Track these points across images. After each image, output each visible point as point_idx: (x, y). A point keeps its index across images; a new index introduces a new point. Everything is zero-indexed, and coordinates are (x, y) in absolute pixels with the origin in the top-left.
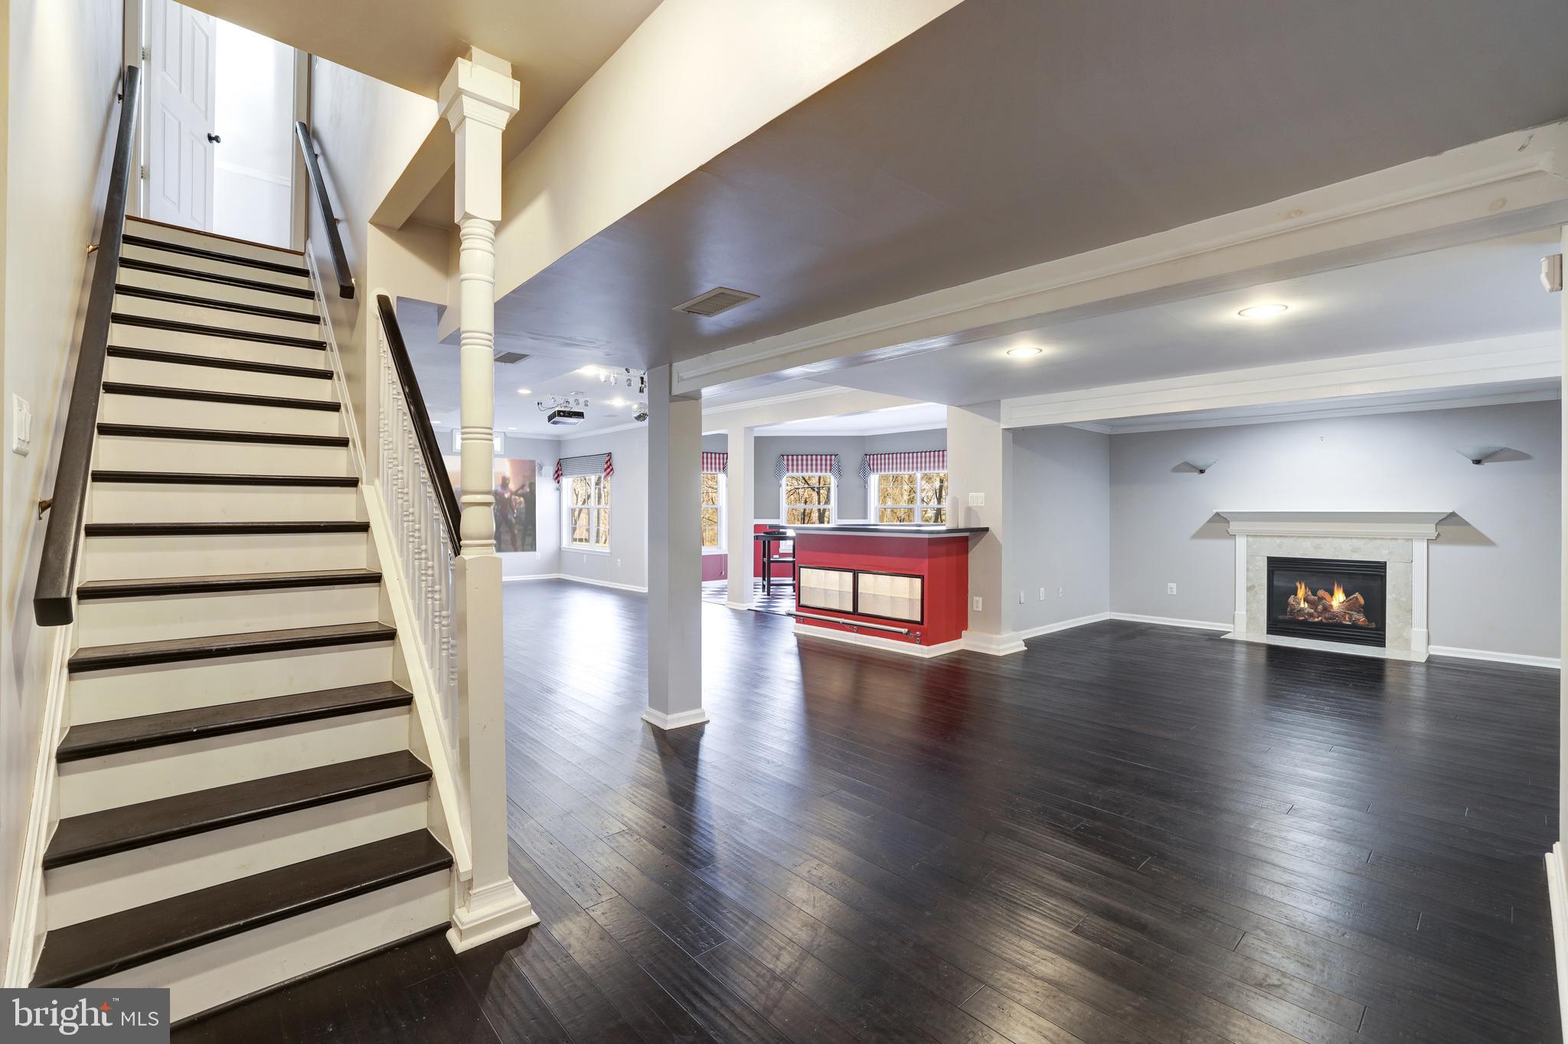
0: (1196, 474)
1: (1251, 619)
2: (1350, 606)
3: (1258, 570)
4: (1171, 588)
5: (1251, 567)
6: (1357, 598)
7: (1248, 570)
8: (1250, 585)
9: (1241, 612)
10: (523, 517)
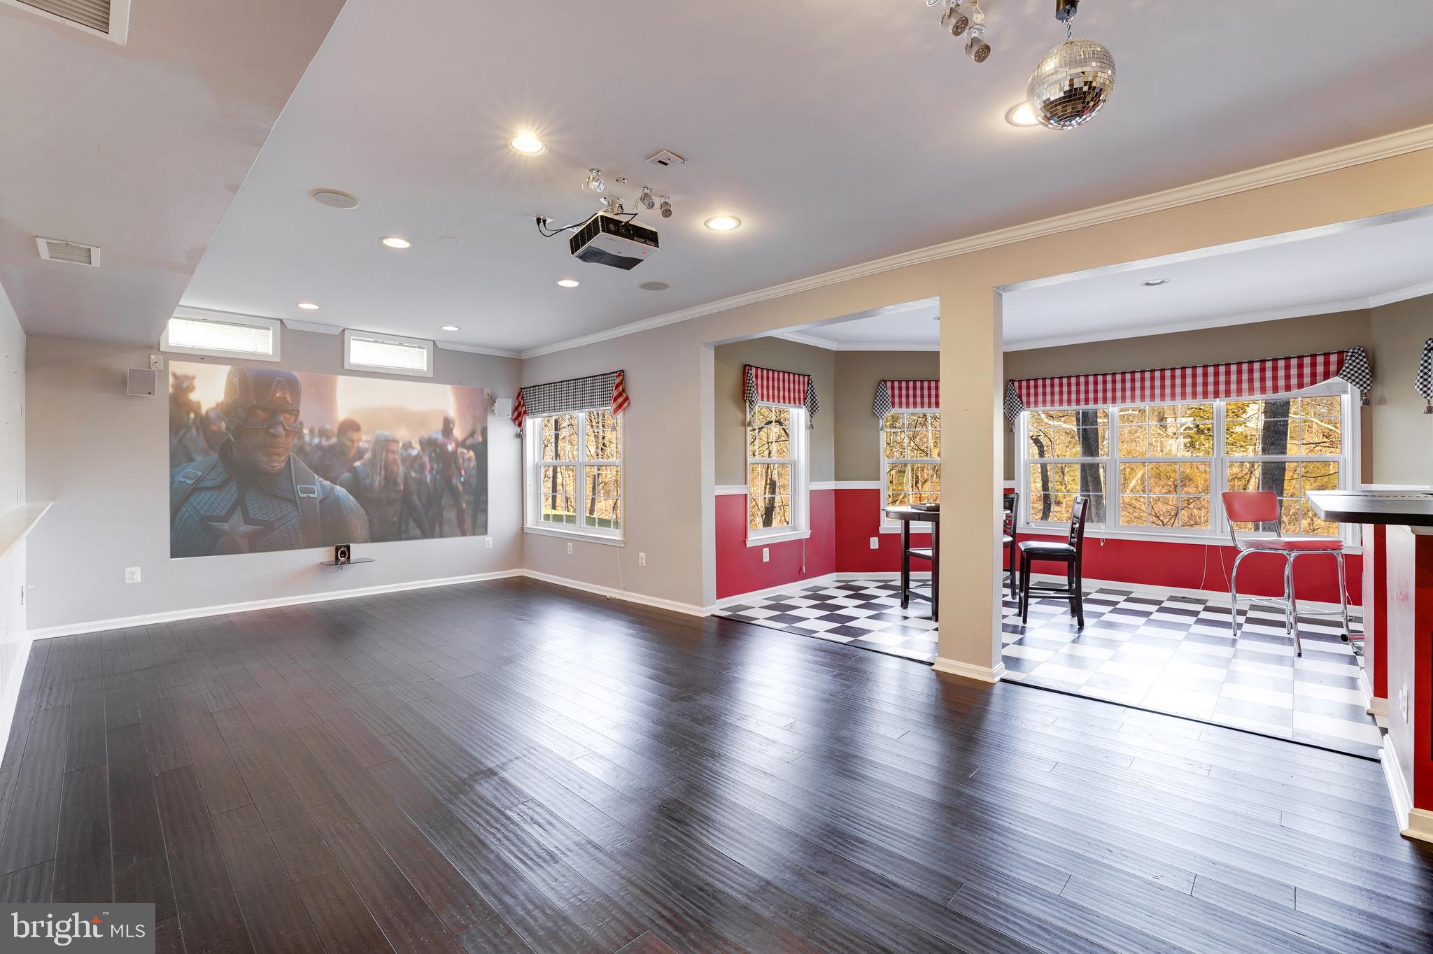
10: (474, 481)
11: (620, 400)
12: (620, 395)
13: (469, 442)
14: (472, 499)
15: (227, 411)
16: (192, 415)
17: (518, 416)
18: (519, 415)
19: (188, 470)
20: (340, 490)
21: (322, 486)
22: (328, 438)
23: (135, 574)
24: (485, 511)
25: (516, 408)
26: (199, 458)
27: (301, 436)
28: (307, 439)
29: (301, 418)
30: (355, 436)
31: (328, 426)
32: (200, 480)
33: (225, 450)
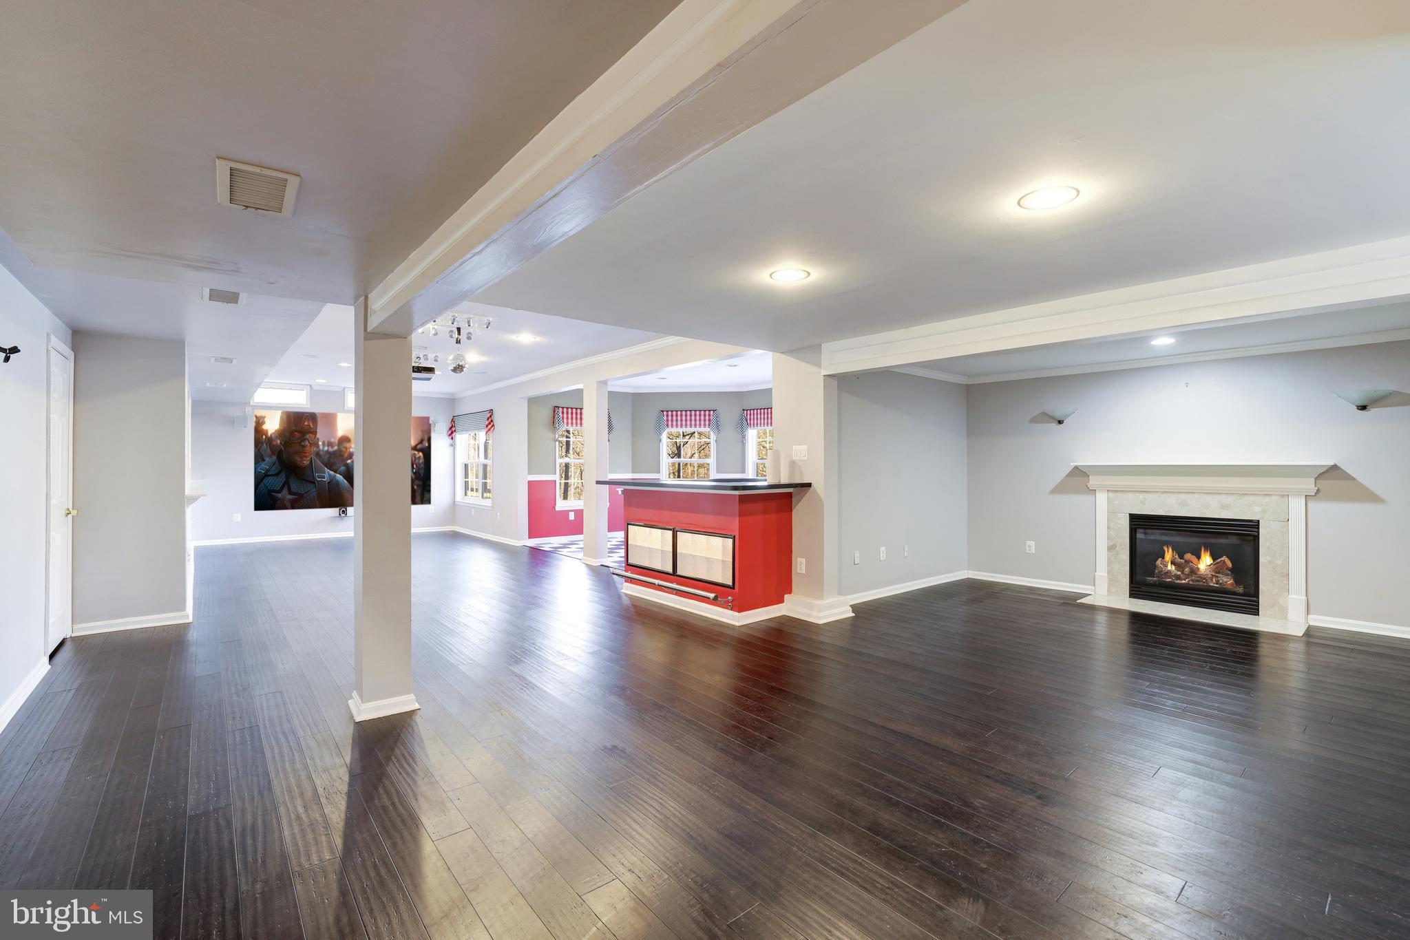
0: (1054, 425)
1: (1112, 581)
2: (1218, 569)
3: (1119, 528)
4: (1029, 546)
5: (1112, 525)
6: (1224, 561)
7: (1109, 528)
8: (1111, 543)
9: (1102, 573)
10: (422, 472)
11: (490, 426)
12: (490, 423)
13: (419, 447)
14: (421, 483)
15: (281, 433)
16: (264, 437)
17: (452, 431)
18: (452, 433)
19: (263, 465)
20: (339, 477)
21: (329, 474)
22: (332, 447)
23: (238, 517)
24: (429, 491)
25: (450, 429)
26: (267, 459)
27: (317, 446)
28: (321, 447)
29: (318, 436)
30: (347, 445)
31: (333, 440)
32: (268, 471)
33: (280, 455)
